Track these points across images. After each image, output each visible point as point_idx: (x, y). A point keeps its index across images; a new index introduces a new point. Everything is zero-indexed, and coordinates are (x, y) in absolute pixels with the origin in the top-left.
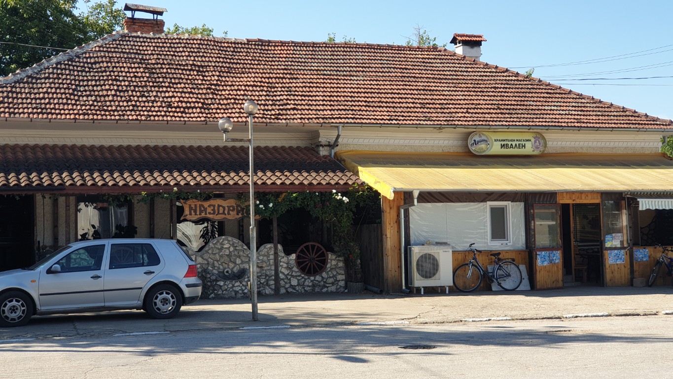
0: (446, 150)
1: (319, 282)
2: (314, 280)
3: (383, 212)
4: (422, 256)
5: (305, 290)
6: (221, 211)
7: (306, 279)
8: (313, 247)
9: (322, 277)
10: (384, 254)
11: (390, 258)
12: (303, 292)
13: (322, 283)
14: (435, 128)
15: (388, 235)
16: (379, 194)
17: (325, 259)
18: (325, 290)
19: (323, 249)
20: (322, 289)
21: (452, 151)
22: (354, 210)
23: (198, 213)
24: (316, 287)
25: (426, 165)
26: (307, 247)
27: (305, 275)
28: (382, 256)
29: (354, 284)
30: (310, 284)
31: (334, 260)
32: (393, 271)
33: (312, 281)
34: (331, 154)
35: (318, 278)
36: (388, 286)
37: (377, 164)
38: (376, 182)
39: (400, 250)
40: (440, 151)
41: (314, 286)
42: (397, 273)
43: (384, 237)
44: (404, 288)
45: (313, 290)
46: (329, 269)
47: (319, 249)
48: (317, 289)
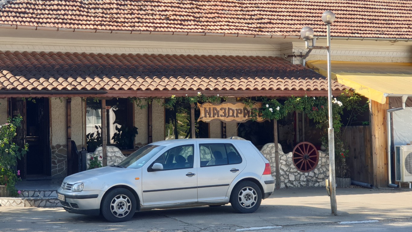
0: (395, 60)
1: (312, 177)
2: (308, 176)
3: (372, 115)
4: (409, 155)
5: (300, 185)
6: (231, 114)
7: (301, 175)
8: (306, 145)
9: (315, 173)
10: (374, 153)
11: (378, 156)
12: (299, 186)
13: (315, 178)
14: (390, 41)
15: (377, 136)
16: (366, 99)
17: (316, 157)
18: (317, 185)
19: (315, 148)
20: (314, 184)
21: (399, 61)
22: (342, 112)
23: (212, 116)
24: (310, 182)
25: (388, 74)
26: (301, 146)
27: (300, 171)
28: (372, 154)
29: (344, 179)
30: (305, 180)
31: (324, 158)
32: (381, 168)
33: (306, 177)
34: (302, 64)
35: (311, 174)
36: (376, 181)
37: (348, 72)
38: (362, 88)
39: (386, 149)
40: (390, 61)
41: (308, 181)
42: (384, 169)
43: (373, 137)
44: (390, 182)
45: (307, 185)
46: (320, 166)
47: (311, 148)
48: (311, 184)
